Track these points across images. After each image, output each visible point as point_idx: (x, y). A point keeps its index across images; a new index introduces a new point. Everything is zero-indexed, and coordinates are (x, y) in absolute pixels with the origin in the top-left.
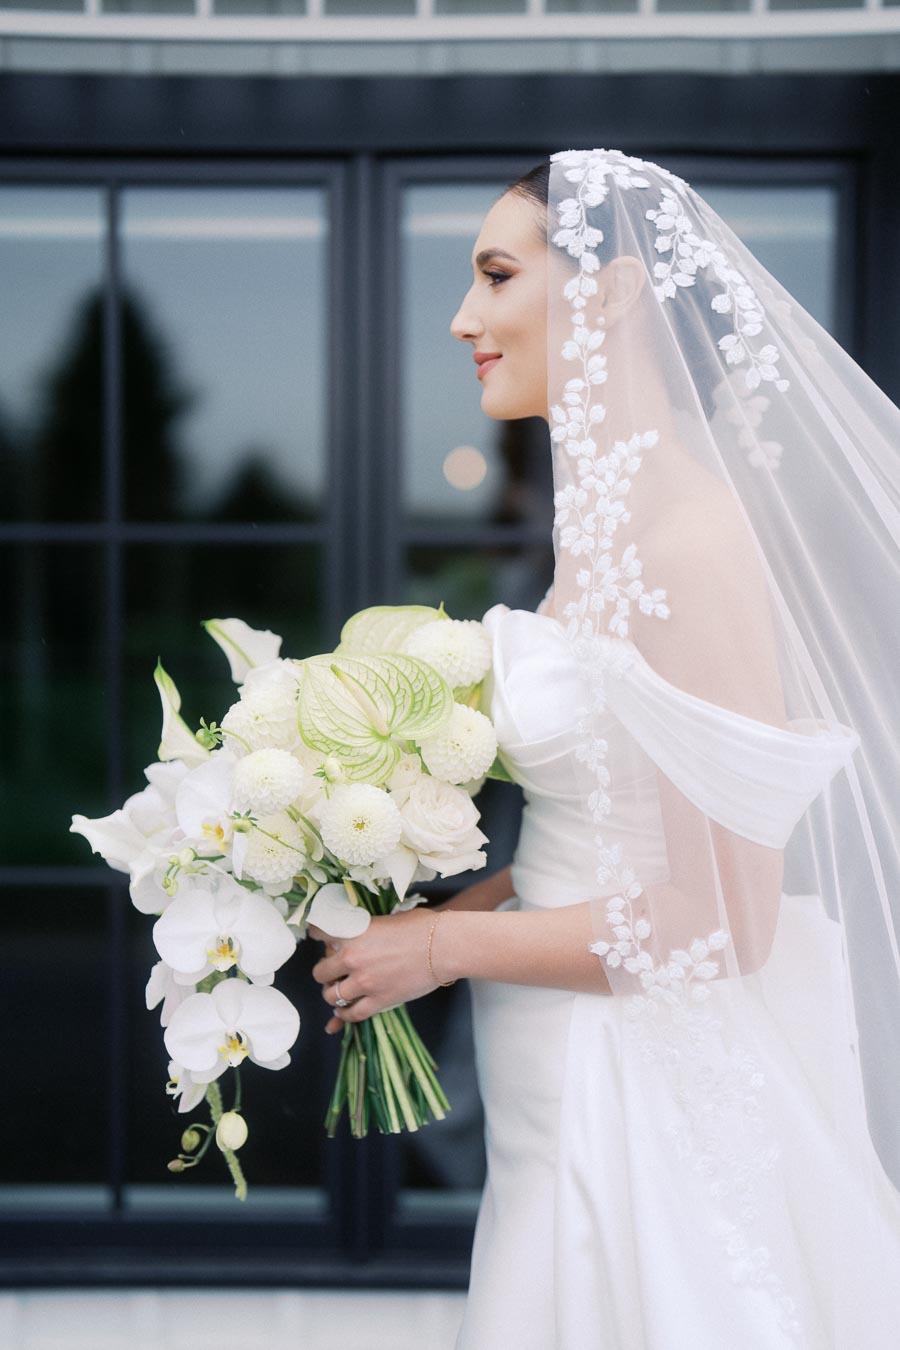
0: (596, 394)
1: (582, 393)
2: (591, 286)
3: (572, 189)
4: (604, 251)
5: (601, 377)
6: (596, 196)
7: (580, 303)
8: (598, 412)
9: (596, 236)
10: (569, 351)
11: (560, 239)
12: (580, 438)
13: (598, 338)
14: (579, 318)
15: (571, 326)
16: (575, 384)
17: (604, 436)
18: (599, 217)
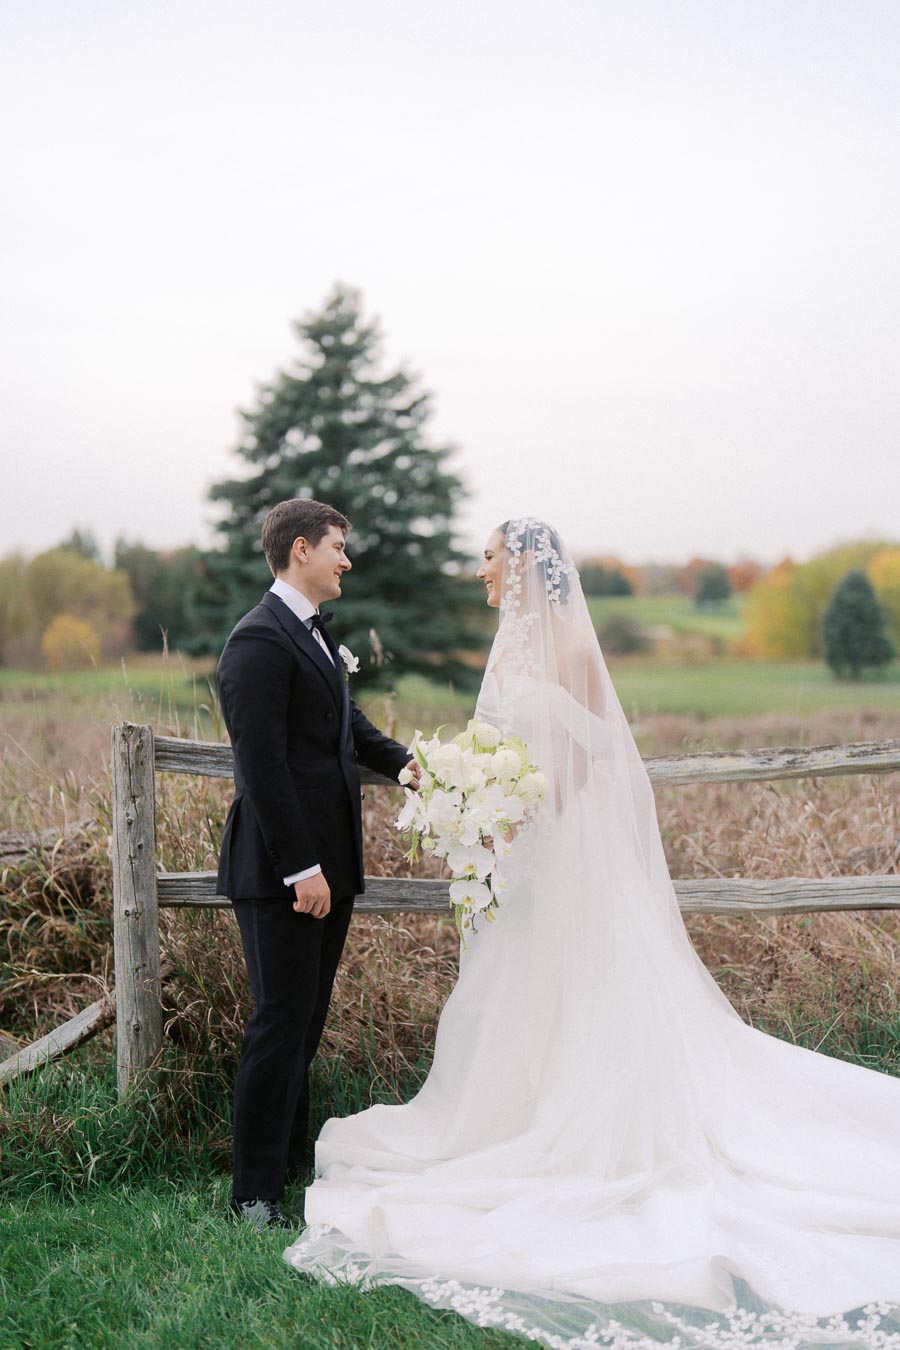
0: (517, 597)
1: (512, 596)
2: (517, 561)
3: (514, 529)
4: (522, 550)
5: (519, 592)
6: (521, 532)
7: (513, 566)
8: (517, 603)
9: (520, 545)
10: (509, 582)
11: (508, 545)
12: (511, 610)
13: (518, 579)
14: (513, 571)
15: (510, 574)
16: (510, 593)
17: (520, 611)
18: (522, 538)
